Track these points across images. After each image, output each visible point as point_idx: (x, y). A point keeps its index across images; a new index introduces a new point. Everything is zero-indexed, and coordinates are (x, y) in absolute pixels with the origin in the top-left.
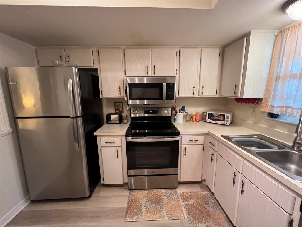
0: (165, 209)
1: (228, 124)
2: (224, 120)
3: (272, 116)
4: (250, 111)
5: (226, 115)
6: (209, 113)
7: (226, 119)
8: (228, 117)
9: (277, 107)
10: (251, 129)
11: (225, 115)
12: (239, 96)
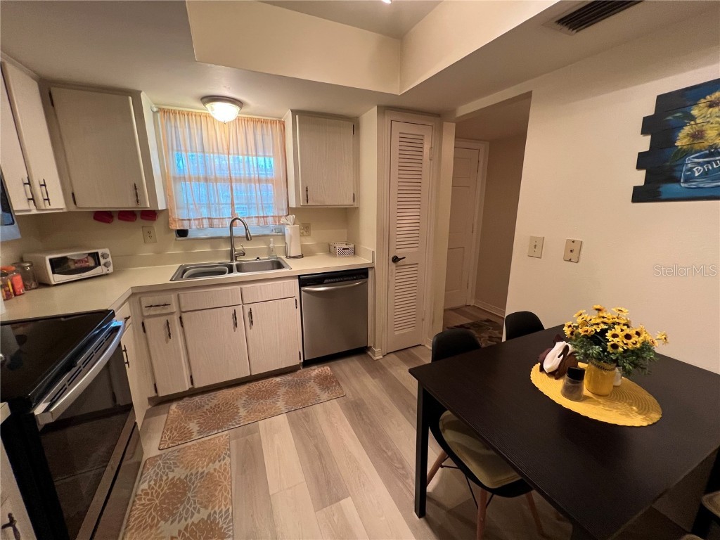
0: (205, 469)
1: (111, 269)
2: (100, 264)
3: (183, 233)
4: (139, 234)
5: (100, 252)
6: (51, 260)
7: (102, 261)
8: (104, 256)
9: (194, 219)
10: (155, 265)
11: (97, 253)
12: (149, 206)
